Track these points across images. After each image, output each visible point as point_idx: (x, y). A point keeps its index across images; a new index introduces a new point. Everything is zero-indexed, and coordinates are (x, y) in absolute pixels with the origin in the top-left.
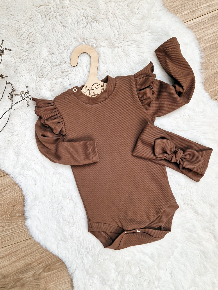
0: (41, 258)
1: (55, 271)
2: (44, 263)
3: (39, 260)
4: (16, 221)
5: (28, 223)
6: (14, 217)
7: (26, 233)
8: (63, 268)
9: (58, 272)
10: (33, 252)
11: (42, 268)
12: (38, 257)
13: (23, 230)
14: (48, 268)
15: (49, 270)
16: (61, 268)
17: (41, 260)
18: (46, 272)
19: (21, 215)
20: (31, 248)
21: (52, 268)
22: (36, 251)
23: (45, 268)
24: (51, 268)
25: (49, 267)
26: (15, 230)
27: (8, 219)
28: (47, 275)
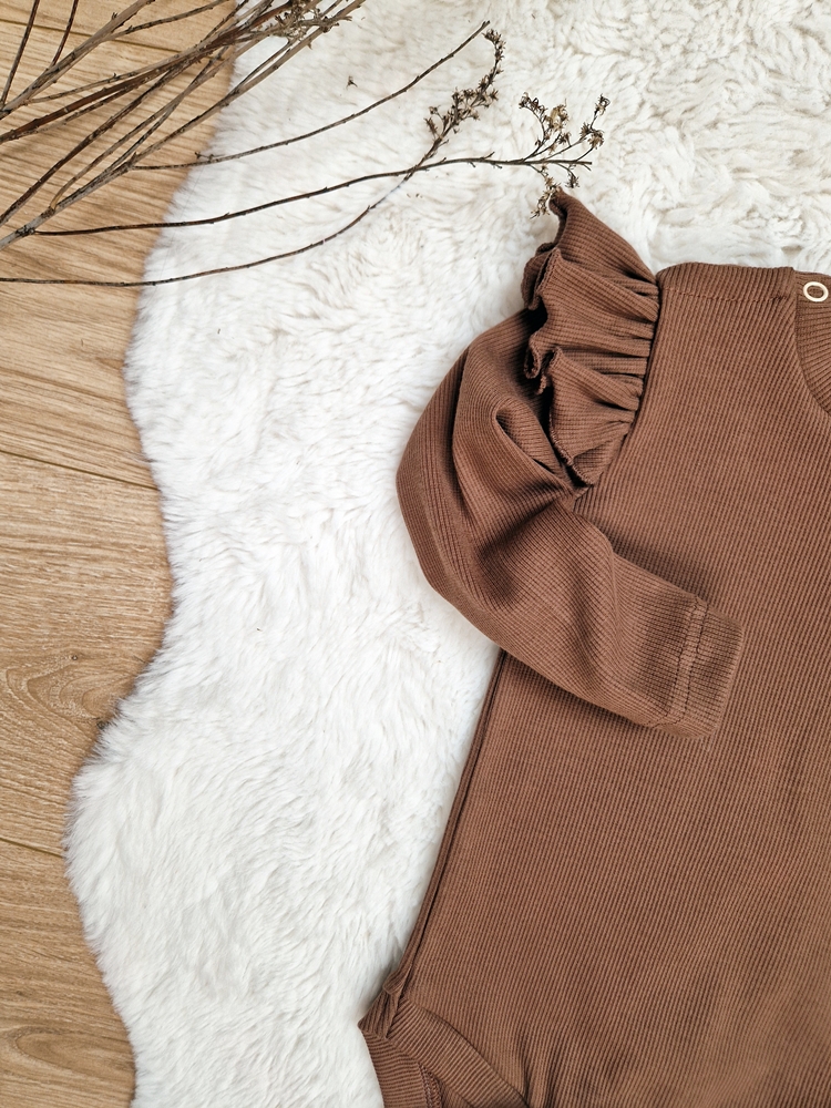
0: (40, 975)
1: (67, 1073)
2: (39, 1005)
3: (28, 975)
4: (41, 732)
5: (96, 783)
6: (48, 707)
7: (49, 819)
8: (115, 1086)
9: (81, 1089)
10: (22, 924)
11: (17, 1020)
12: (31, 960)
13: (44, 794)
14: (43, 1037)
15: (43, 1051)
16: (103, 1079)
17: (33, 982)
18: (21, 1050)
19: (85, 721)
20: (23, 900)
21: (64, 1050)
22: (39, 926)
23: (33, 1030)
24: (57, 1049)
25: (53, 1037)
26: (8, 767)
27: (12, 699)
28: (20, 1067)
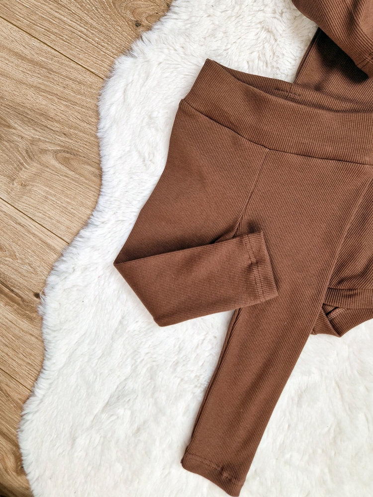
0: (76, 128)
1: (72, 173)
2: (71, 141)
3: (71, 127)
4: (112, 22)
6: (118, 11)
7: (102, 61)
8: (90, 183)
9: (76, 181)
10: (76, 104)
11: (59, 145)
12: (75, 120)
13: (104, 49)
14: (68, 155)
15: (66, 162)
16: (87, 179)
17: (72, 130)
18: (57, 159)
19: (131, 21)
20: (80, 94)
21: (75, 163)
22: (82, 106)
23: (64, 151)
24: (72, 162)
25: (72, 156)
26: (93, 34)
27: (104, 4)
28: (53, 166)
